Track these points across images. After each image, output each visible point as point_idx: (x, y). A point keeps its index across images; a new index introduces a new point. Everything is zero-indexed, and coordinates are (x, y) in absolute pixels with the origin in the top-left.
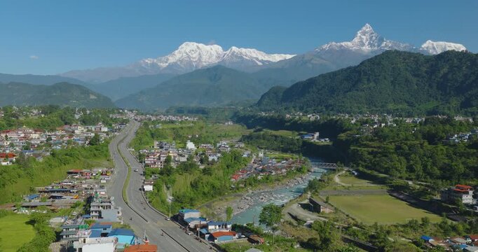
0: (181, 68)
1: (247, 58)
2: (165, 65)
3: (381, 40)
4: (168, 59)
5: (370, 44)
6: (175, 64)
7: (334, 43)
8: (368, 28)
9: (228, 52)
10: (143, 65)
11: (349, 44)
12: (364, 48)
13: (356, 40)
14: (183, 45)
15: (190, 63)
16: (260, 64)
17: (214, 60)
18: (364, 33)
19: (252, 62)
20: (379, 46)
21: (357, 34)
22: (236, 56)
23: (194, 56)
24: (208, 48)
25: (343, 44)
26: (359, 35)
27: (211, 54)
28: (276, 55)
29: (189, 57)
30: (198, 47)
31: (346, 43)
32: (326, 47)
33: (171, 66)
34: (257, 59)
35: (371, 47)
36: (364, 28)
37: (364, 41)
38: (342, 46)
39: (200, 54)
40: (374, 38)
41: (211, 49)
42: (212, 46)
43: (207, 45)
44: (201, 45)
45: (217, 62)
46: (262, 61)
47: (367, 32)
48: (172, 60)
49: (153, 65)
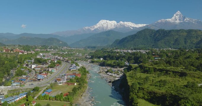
0: (100, 30)
1: (127, 26)
2: (93, 29)
3: (184, 18)
4: (94, 27)
5: (179, 19)
6: (97, 29)
7: (163, 20)
8: (179, 13)
9: (118, 24)
10: (85, 30)
11: (170, 20)
12: (177, 21)
13: (173, 18)
14: (101, 21)
15: (103, 28)
16: (132, 28)
17: (113, 27)
18: (177, 15)
19: (128, 28)
20: (183, 20)
21: (174, 15)
22: (122, 25)
23: (105, 25)
24: (111, 22)
25: (167, 20)
26: (175, 16)
27: (112, 24)
28: (139, 24)
29: (103, 26)
30: (107, 22)
31: (168, 19)
32: (159, 21)
33: (95, 30)
34: (131, 26)
35: (180, 21)
36: (177, 13)
37: (177, 18)
38: (166, 21)
39: (107, 25)
40: (181, 17)
41: (112, 23)
42: (112, 21)
43: (110, 21)
44: (108, 21)
45: (114, 28)
46: (133, 27)
47: (178, 15)
48: (96, 27)
49: (89, 29)
